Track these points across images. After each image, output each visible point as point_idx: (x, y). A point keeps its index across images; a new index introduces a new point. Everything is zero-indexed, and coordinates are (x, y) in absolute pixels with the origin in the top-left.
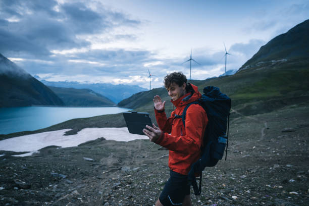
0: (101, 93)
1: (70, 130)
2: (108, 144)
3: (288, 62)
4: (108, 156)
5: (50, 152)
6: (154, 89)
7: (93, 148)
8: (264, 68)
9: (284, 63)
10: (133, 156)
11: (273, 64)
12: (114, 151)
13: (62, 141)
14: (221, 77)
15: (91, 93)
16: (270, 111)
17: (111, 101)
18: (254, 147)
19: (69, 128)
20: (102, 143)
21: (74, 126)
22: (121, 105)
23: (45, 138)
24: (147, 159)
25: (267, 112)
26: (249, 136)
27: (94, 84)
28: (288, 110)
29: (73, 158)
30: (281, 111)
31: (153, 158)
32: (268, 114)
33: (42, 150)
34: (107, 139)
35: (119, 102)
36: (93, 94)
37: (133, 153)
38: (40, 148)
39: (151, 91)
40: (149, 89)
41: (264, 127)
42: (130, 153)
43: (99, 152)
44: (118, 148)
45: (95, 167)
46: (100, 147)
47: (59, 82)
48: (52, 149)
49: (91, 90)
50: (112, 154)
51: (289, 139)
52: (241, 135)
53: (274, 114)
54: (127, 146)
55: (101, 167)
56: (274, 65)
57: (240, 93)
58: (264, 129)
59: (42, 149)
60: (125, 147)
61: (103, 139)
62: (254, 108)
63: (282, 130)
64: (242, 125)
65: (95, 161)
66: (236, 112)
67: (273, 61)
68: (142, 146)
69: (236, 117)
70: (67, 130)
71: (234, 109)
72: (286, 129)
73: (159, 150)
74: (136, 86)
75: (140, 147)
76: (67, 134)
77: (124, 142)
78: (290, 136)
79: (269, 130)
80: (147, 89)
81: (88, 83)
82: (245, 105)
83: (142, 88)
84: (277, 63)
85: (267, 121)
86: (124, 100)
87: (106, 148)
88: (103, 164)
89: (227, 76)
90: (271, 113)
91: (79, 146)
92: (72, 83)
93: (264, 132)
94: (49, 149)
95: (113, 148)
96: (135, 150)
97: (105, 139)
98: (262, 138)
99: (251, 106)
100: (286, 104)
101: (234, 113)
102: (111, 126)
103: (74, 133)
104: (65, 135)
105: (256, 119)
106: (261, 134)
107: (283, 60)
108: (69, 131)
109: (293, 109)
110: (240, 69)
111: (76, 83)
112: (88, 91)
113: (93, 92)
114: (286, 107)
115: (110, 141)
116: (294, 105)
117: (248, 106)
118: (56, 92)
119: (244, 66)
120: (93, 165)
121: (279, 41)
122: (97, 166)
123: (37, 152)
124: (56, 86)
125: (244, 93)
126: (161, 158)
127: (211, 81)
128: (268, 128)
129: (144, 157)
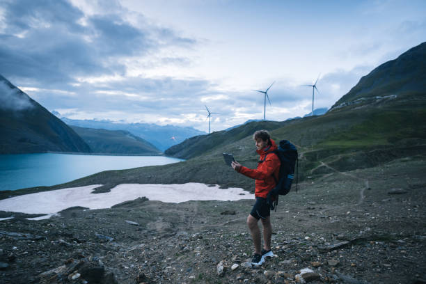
0: (142, 136)
1: (101, 185)
2: (152, 206)
3: (398, 99)
4: (156, 220)
5: (74, 215)
6: (214, 132)
7: (132, 210)
8: (365, 106)
9: (393, 100)
10: (187, 221)
11: (378, 101)
12: (161, 215)
13: (90, 201)
14: (306, 118)
15: (128, 136)
16: (373, 166)
17: (155, 148)
18: (349, 212)
19: (99, 184)
20: (144, 205)
21: (106, 181)
22: (169, 153)
23: (67, 195)
24: (208, 225)
25: (368, 167)
26: (344, 199)
27: (132, 124)
28: (398, 164)
29: (111, 221)
30: (388, 166)
31: (214, 224)
32: (371, 169)
33: (63, 212)
34: (151, 199)
35: (167, 149)
36: (131, 137)
37: (188, 217)
38: (61, 209)
39: (209, 135)
40: (207, 132)
41: (364, 187)
42: (183, 218)
43: (141, 216)
44: (167, 211)
45: (142, 232)
46: (142, 210)
47: (86, 120)
48: (77, 211)
49: (129, 133)
50: (160, 218)
51: (397, 203)
52: (333, 197)
53: (379, 169)
54: (178, 209)
55: (150, 232)
56: (379, 103)
57: (332, 140)
58: (364, 189)
59: (63, 210)
60: (175, 210)
61: (144, 199)
62: (352, 160)
63: (388, 191)
64: (334, 183)
65: (141, 225)
66: (327, 166)
67: (378, 97)
68: (199, 210)
69: (327, 173)
70: (97, 186)
71: (323, 162)
72: (394, 190)
73: (222, 214)
74: (190, 128)
75: (196, 210)
76: (97, 191)
77: (173, 204)
78: (398, 200)
79: (371, 192)
80: (204, 132)
81: (125, 123)
82: (340, 156)
83: (197, 131)
84: (384, 100)
85: (369, 180)
86: (173, 147)
87: (150, 210)
88: (152, 229)
89: (315, 116)
90: (375, 169)
91: (112, 207)
92: (103, 122)
93: (365, 194)
94: (73, 211)
95: (159, 211)
96: (189, 213)
97: (147, 199)
98: (361, 202)
99: (348, 158)
100: (395, 157)
101: (325, 167)
102: (156, 182)
103: (106, 190)
104: (93, 192)
105: (354, 176)
106: (360, 197)
107: (392, 96)
108: (99, 188)
109: (405, 164)
110: (333, 107)
111: (108, 122)
112: (125, 133)
113: (131, 135)
114: (395, 160)
115: (155, 202)
116: (407, 158)
117: (344, 159)
118: (81, 134)
119: (337, 104)
120: (140, 230)
121: (386, 70)
122: (146, 231)
123: (57, 215)
124: (81, 126)
125: (338, 140)
126: (225, 225)
127: (292, 123)
128: (369, 189)
129: (203, 223)
